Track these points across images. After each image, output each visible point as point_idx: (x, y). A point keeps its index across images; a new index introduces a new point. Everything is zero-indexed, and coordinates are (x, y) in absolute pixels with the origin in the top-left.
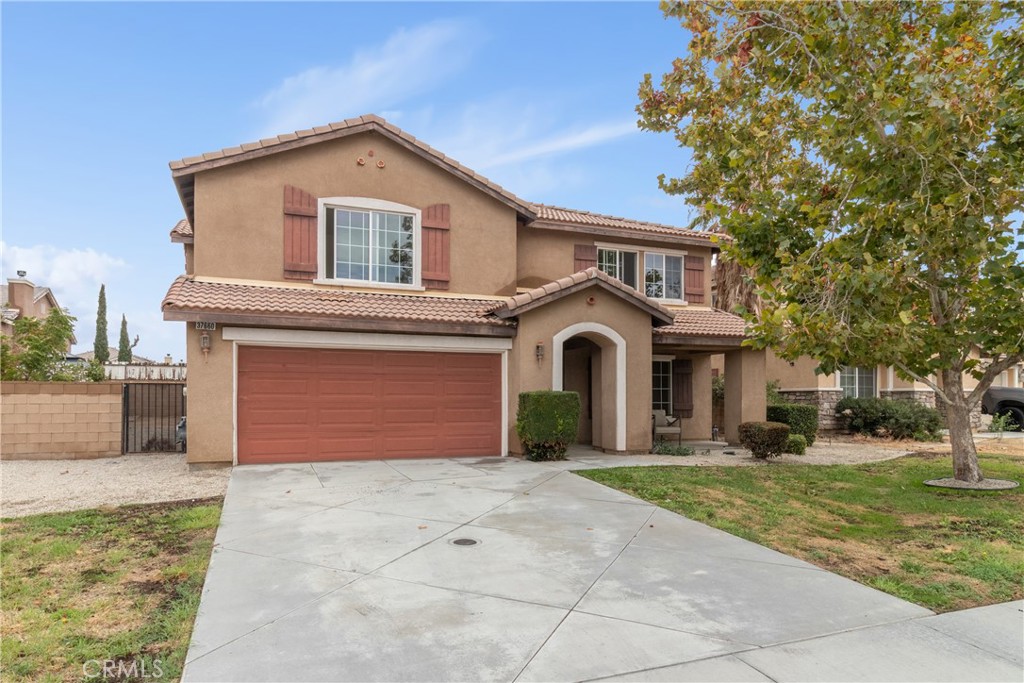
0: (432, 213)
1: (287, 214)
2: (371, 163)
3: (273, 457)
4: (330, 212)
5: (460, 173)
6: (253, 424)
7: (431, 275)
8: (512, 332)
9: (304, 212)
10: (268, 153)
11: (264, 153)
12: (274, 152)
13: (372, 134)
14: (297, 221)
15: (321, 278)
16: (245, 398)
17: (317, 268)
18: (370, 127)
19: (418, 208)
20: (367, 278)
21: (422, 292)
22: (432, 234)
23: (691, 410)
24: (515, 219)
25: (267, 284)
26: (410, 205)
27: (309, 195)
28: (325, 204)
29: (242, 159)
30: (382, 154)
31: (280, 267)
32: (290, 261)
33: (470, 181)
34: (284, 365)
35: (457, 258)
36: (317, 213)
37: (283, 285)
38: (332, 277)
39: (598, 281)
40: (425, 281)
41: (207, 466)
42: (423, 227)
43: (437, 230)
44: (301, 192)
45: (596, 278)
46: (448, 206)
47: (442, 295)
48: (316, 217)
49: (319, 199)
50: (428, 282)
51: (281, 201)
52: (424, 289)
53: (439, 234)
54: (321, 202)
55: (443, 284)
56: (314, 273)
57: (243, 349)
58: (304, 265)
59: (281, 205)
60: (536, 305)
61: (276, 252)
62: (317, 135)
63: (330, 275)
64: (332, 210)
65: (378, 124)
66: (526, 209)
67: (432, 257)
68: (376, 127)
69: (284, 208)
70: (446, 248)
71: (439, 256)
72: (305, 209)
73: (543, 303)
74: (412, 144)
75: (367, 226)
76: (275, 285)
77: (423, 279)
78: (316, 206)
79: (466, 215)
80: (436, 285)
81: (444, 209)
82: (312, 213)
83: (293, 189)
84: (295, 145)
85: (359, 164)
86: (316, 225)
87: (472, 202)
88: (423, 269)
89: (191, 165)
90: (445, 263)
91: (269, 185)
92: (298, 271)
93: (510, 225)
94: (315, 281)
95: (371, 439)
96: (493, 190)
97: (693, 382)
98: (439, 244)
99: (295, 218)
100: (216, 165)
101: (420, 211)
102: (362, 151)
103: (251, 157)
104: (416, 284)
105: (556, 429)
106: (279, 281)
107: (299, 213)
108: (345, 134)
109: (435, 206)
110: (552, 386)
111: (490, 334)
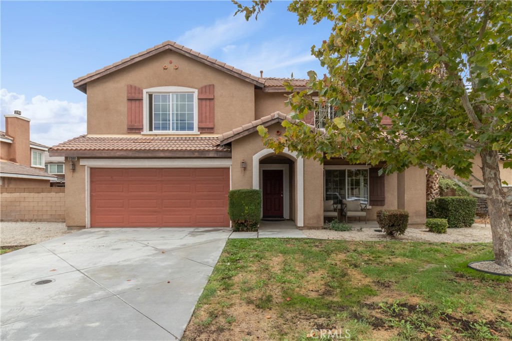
0: (204, 90)
1: (129, 100)
2: (171, 67)
3: (107, 224)
4: (151, 96)
5: (216, 66)
6: (98, 207)
7: (203, 125)
8: (229, 155)
9: (136, 98)
10: (117, 69)
11: (115, 69)
12: (119, 68)
13: (169, 51)
14: (133, 102)
15: (146, 131)
16: (94, 194)
17: (143, 126)
18: (167, 48)
19: (196, 89)
20: (169, 130)
21: (199, 135)
22: (204, 102)
23: (384, 201)
24: (253, 88)
25: (121, 136)
26: (192, 87)
27: (139, 88)
28: (147, 92)
29: (104, 74)
30: (176, 61)
31: (125, 127)
32: (130, 124)
33: (223, 69)
34: (112, 177)
35: (219, 114)
36: (142, 97)
37: (129, 136)
38: (152, 131)
39: (280, 120)
40: (200, 129)
41: (75, 228)
42: (198, 99)
43: (207, 100)
44: (135, 87)
45: (278, 118)
46: (214, 85)
47: (211, 136)
48: (142, 100)
49: (144, 90)
50: (202, 129)
51: (126, 93)
52: (199, 133)
53: (208, 102)
54: (145, 91)
55: (211, 130)
56: (142, 129)
57: (92, 169)
58: (136, 125)
59: (126, 95)
60: (237, 137)
61: (124, 120)
62: (140, 56)
63: (151, 129)
64: (152, 95)
65: (171, 45)
66: (257, 81)
67: (204, 115)
68: (170, 47)
69: (128, 97)
70: (212, 110)
71: (208, 114)
72: (137, 96)
73: (241, 136)
74: (189, 53)
75: (169, 102)
76: (125, 136)
77: (199, 128)
78: (142, 94)
79: (224, 90)
80: (206, 130)
81: (211, 87)
82: (140, 98)
83: (131, 86)
84: (129, 63)
85: (164, 69)
86: (142, 103)
87: (228, 81)
88: (199, 122)
89: (81, 80)
90: (212, 118)
91: (120, 85)
92: (135, 129)
93: (250, 93)
94: (142, 133)
95: (156, 216)
96: (236, 73)
97: (385, 182)
98: (208, 108)
99: (132, 101)
100: (92, 79)
101: (197, 90)
102: (166, 62)
103: (109, 72)
104: (196, 131)
105: (244, 212)
106: (127, 134)
107: (134, 99)
108: (154, 54)
109: (206, 86)
110: (252, 186)
111: (216, 156)
